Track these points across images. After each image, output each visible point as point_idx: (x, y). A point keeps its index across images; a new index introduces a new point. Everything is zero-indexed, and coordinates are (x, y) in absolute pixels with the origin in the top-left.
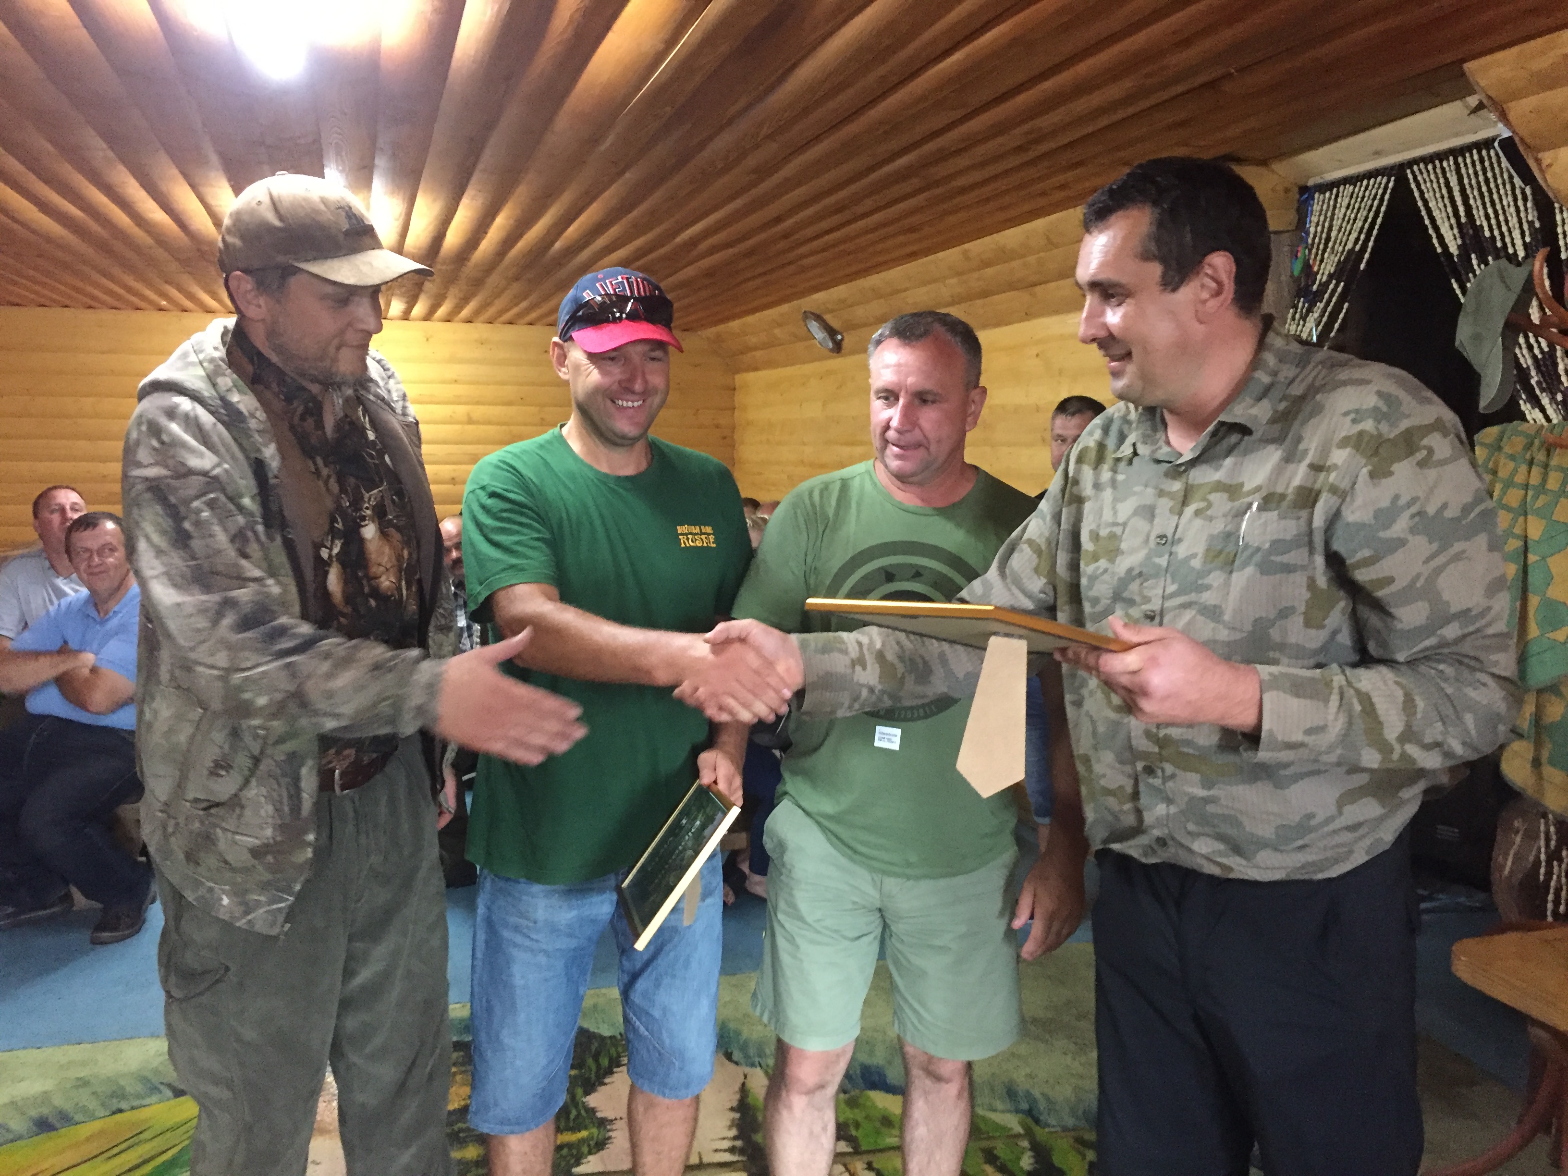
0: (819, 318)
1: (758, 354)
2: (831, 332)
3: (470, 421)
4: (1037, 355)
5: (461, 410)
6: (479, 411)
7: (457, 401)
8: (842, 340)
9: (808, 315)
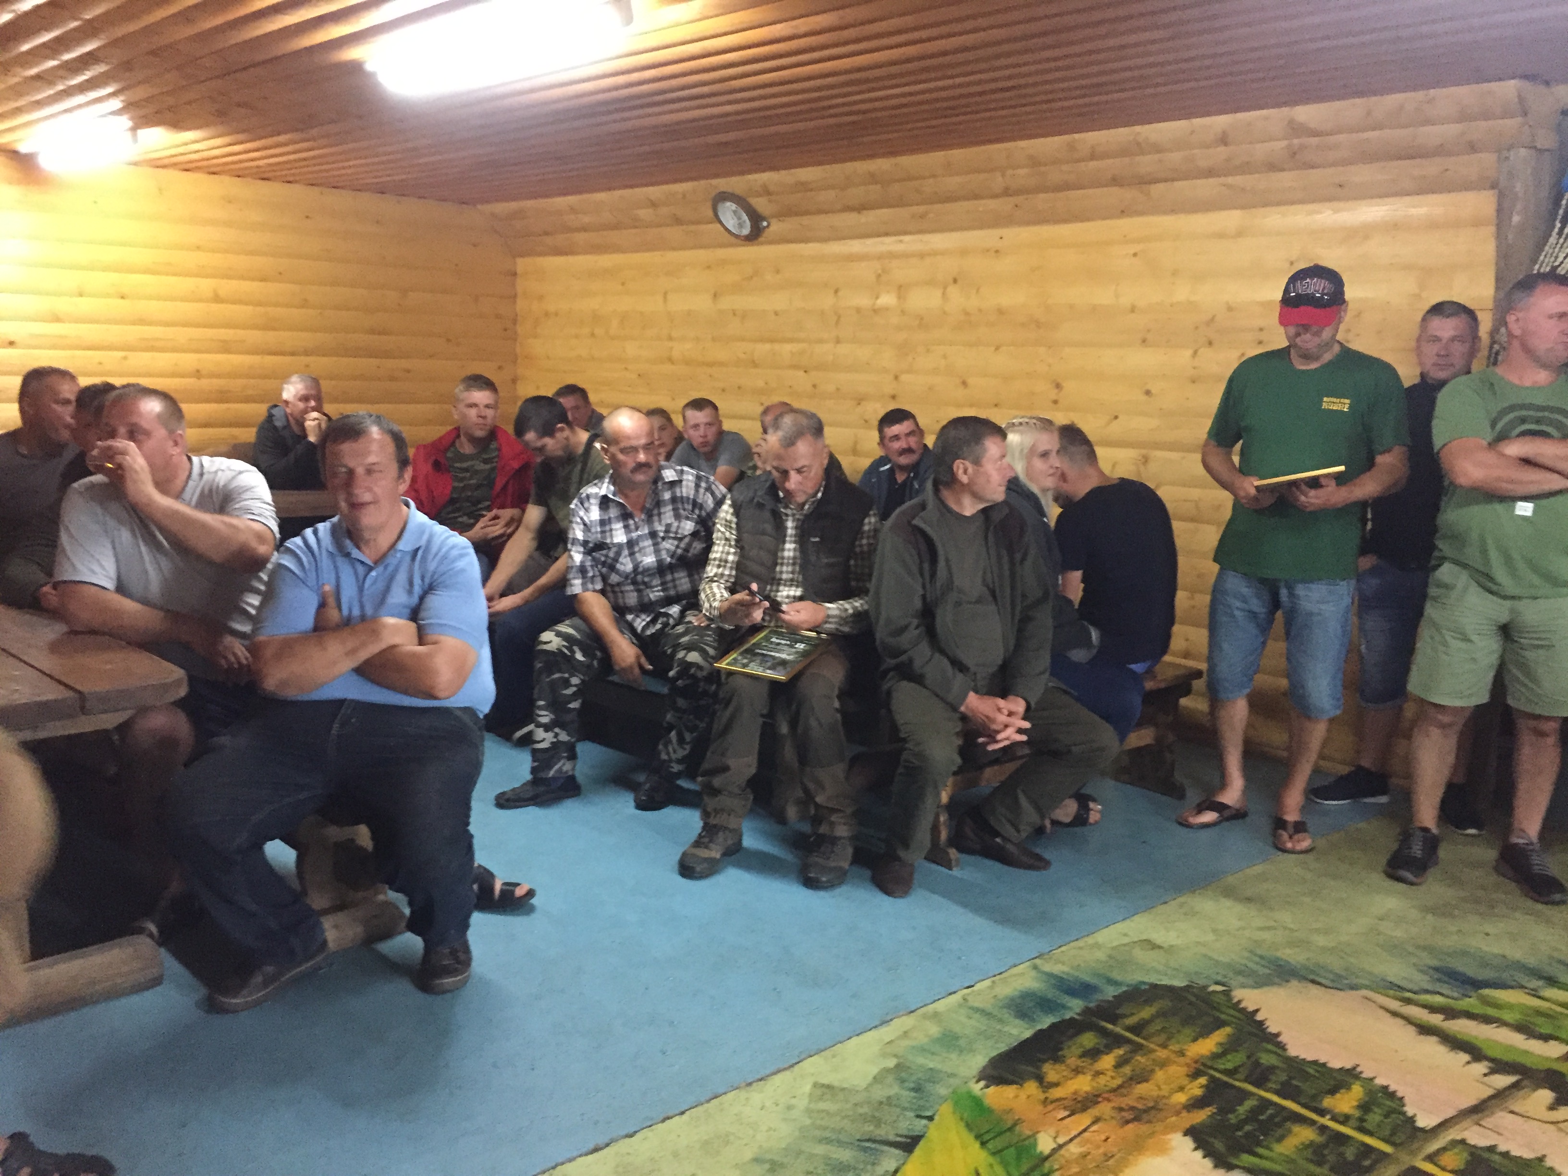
0: (740, 201)
1: (580, 238)
2: (756, 218)
3: (217, 299)
4: (1135, 255)
5: (206, 285)
6: (228, 287)
7: (201, 273)
8: (765, 228)
9: (723, 197)
